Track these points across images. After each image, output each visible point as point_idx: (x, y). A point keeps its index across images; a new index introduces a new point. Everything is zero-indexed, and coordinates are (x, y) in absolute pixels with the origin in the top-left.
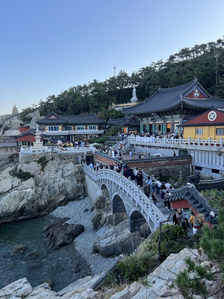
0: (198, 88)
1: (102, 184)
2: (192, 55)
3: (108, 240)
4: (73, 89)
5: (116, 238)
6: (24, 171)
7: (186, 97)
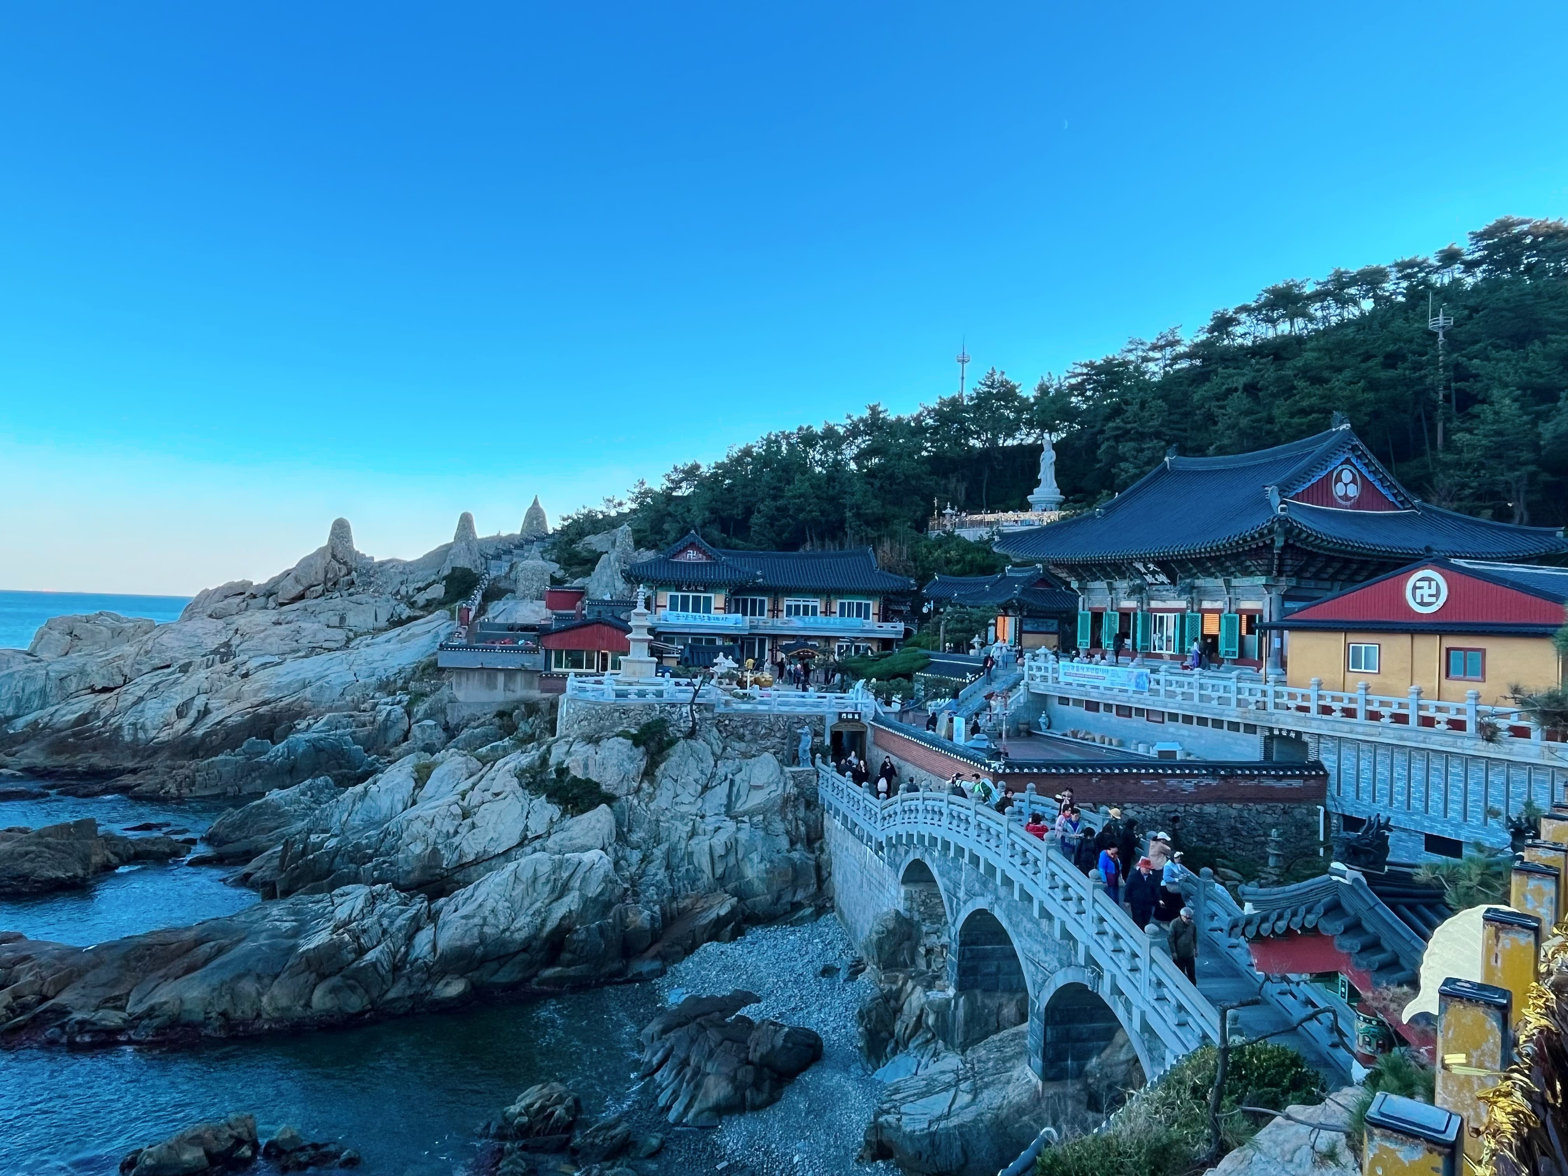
0: (1354, 461)
1: (911, 858)
2: (1319, 314)
3: (939, 1103)
4: (776, 441)
5: (974, 1100)
6: (577, 772)
7: (1297, 497)
